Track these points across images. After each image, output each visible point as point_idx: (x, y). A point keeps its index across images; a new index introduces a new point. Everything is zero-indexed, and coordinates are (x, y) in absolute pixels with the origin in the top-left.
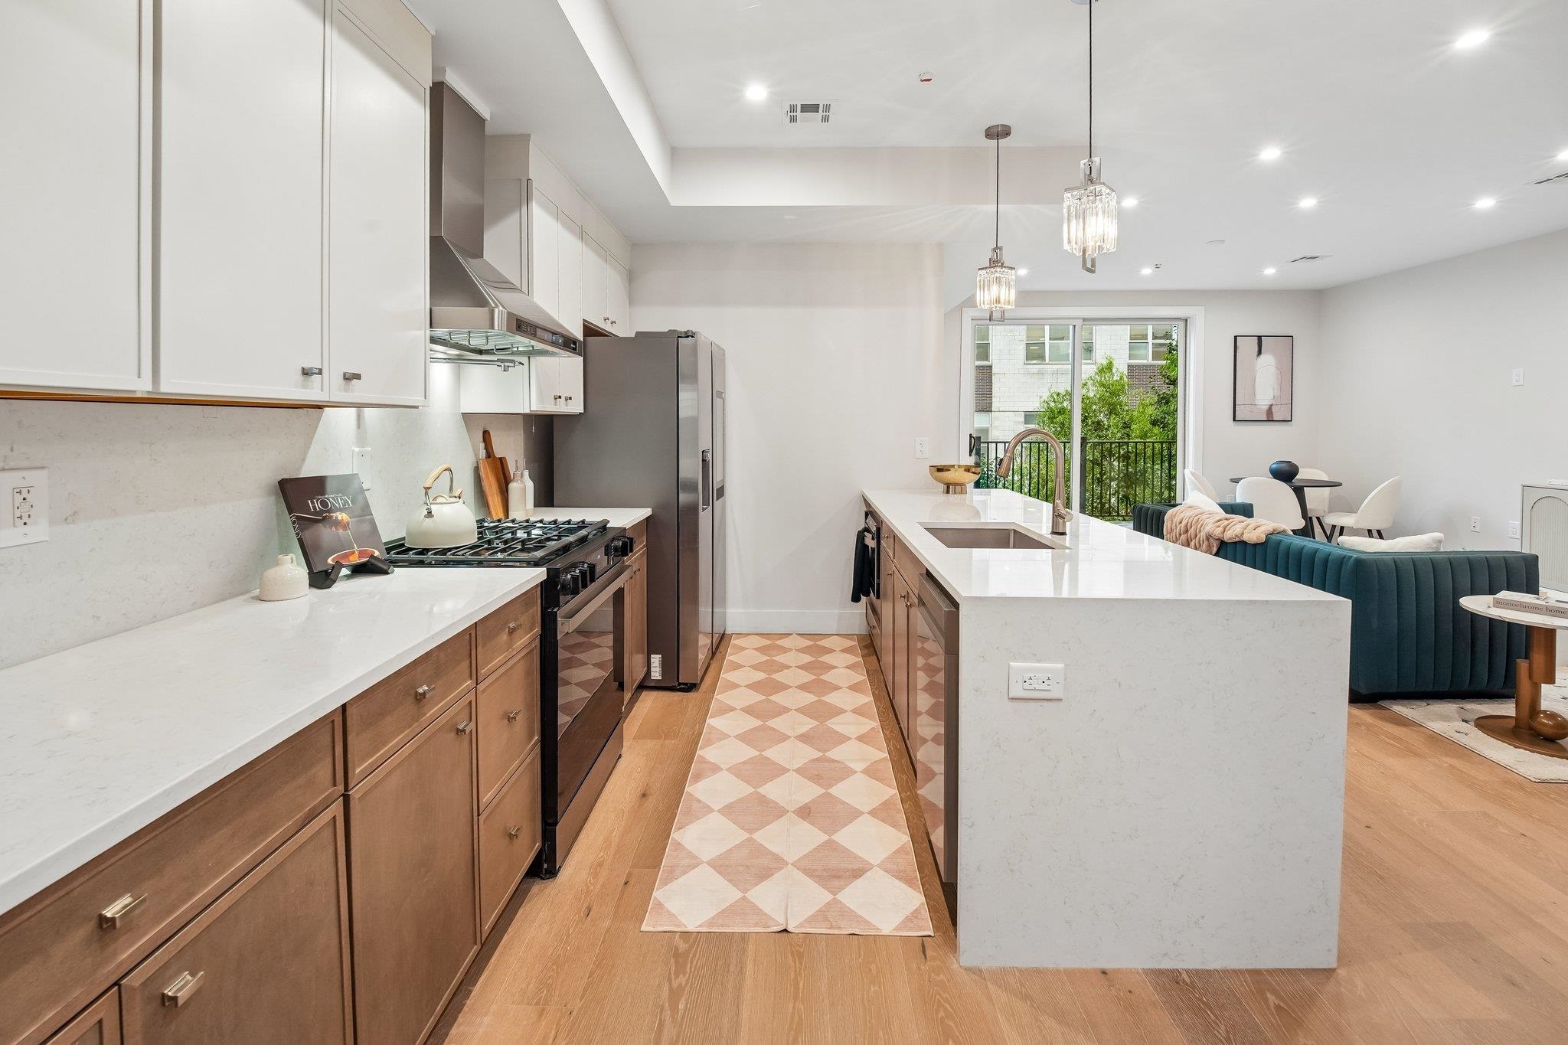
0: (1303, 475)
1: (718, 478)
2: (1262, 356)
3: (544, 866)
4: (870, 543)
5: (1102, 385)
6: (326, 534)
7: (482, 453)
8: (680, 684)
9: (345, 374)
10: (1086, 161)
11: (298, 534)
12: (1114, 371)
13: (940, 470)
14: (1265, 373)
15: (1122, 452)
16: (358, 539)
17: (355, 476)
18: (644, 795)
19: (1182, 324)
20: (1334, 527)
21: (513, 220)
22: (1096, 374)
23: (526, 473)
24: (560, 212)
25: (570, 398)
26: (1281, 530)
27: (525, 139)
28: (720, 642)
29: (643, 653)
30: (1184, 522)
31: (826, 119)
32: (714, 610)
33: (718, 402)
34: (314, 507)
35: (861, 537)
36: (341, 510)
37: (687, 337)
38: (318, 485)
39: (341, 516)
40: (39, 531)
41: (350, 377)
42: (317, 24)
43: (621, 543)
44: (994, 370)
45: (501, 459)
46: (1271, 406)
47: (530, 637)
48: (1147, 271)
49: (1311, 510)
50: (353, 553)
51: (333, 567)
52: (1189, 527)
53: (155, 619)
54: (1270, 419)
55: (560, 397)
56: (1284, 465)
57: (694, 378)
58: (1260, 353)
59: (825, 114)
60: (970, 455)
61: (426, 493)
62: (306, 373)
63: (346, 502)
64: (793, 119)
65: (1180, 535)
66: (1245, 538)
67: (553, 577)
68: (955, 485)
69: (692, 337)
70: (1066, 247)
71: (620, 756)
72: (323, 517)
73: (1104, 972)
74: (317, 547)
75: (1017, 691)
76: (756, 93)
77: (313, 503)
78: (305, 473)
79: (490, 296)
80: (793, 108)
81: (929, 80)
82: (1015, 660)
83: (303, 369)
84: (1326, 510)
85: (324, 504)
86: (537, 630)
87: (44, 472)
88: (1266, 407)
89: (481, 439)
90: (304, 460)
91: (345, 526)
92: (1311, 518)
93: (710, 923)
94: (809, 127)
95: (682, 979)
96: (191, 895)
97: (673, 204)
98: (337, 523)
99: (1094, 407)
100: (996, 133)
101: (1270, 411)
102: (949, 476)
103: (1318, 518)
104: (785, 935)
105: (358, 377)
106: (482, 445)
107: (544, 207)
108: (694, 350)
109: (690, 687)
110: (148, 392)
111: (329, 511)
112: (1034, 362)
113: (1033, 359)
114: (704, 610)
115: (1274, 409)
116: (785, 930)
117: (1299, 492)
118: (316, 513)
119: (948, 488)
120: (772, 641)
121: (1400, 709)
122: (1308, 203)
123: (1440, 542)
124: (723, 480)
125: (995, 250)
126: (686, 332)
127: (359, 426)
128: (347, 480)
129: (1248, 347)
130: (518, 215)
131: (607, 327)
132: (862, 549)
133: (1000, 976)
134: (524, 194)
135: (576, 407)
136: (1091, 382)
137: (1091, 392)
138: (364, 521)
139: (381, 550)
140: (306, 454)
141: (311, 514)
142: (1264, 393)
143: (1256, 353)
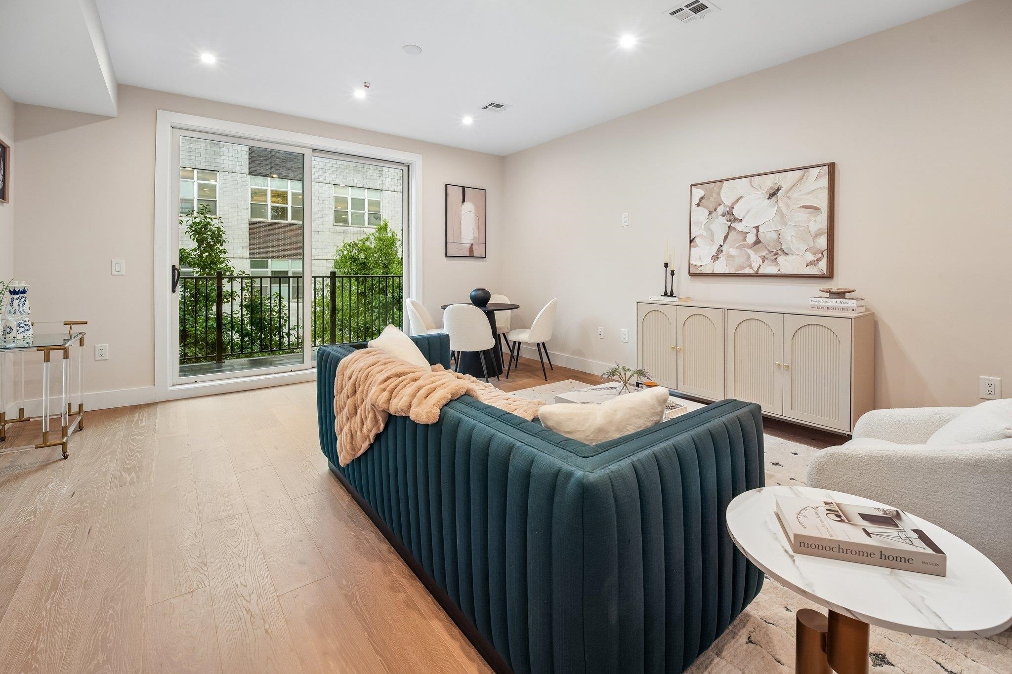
0: (494, 299)
2: (466, 203)
5: (380, 239)
12: (388, 230)
14: (467, 217)
15: (381, 287)
19: (406, 167)
20: (515, 342)
22: (377, 231)
26: (463, 391)
30: (353, 378)
46: (472, 244)
49: (500, 328)
52: (357, 385)
54: (472, 256)
56: (480, 292)
58: (464, 201)
60: (174, 291)
65: (348, 397)
66: (413, 413)
84: (509, 327)
88: (468, 246)
92: (499, 335)
101: (471, 249)
103: (504, 335)
112: (340, 224)
113: (340, 222)
115: (474, 246)
117: (490, 315)
129: (455, 194)
136: (373, 237)
137: (372, 244)
142: (467, 233)
143: (461, 200)
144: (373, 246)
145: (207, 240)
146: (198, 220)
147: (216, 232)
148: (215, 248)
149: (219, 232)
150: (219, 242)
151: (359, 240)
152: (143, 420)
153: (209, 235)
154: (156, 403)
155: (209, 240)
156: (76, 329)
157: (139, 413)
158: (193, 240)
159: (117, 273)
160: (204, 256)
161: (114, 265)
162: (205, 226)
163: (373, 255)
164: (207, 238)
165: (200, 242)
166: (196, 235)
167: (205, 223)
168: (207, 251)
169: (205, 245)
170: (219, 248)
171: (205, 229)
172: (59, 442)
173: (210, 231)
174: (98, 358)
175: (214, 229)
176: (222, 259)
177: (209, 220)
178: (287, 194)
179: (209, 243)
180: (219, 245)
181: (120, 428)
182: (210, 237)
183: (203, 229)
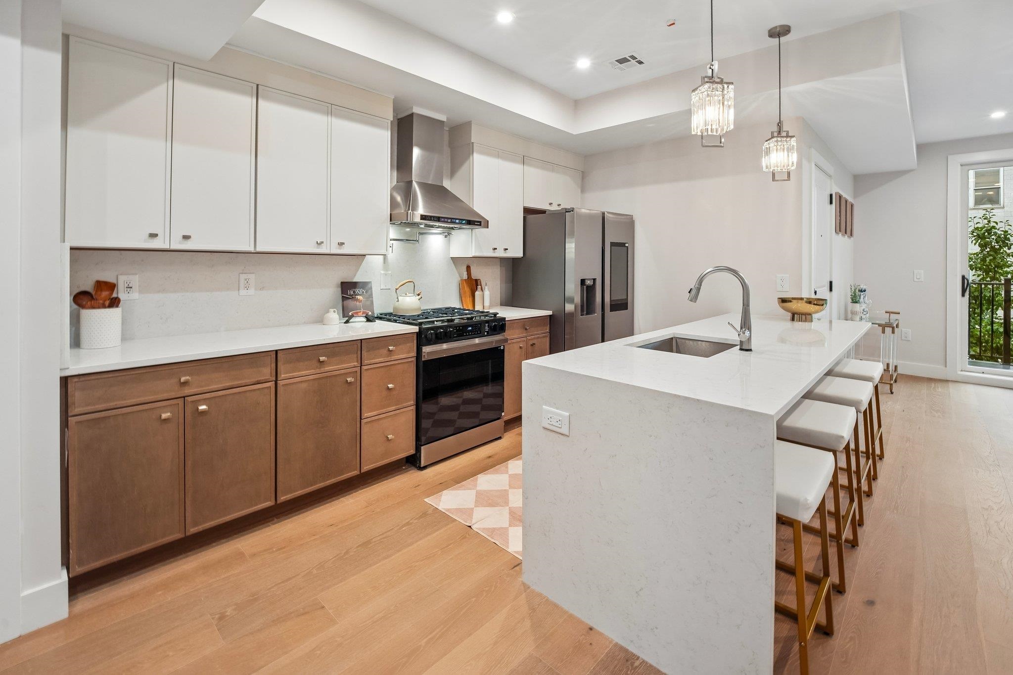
1: (615, 297)
6: (352, 304)
7: (465, 277)
9: (338, 243)
11: (342, 302)
16: (365, 306)
17: (369, 282)
18: (490, 456)
24: (502, 153)
25: (507, 249)
27: (469, 123)
31: (640, 63)
33: (613, 249)
34: (351, 293)
36: (360, 295)
37: (570, 211)
38: (357, 285)
39: (359, 297)
40: (251, 291)
41: (340, 244)
50: (359, 311)
51: (351, 316)
53: (289, 325)
57: (572, 235)
59: (635, 60)
60: (963, 295)
61: (396, 291)
62: (318, 243)
63: (363, 292)
64: (620, 69)
67: (422, 331)
69: (572, 211)
72: (353, 297)
74: (348, 307)
75: (545, 423)
76: (583, 64)
77: (350, 291)
78: (355, 280)
80: (613, 64)
81: (674, 24)
82: (546, 405)
85: (354, 292)
86: (414, 353)
87: (254, 274)
90: (355, 275)
91: (360, 301)
93: (448, 510)
97: (574, 133)
98: (357, 300)
100: (779, 32)
104: (470, 528)
106: (466, 273)
107: (482, 153)
108: (573, 220)
111: (356, 295)
116: (470, 527)
118: (350, 295)
124: (626, 300)
126: (570, 209)
127: (384, 263)
128: (367, 284)
130: (469, 161)
131: (552, 208)
134: (471, 150)
135: (514, 253)
138: (368, 300)
139: (373, 313)
140: (356, 273)
141: (348, 295)
145: (991, 244)
146: (979, 226)
147: (1003, 236)
148: (1001, 251)
149: (1005, 236)
150: (1007, 245)
152: (940, 389)
153: (993, 239)
154: (947, 381)
155: (993, 244)
156: (893, 316)
157: (935, 384)
158: (975, 244)
159: (917, 280)
160: (988, 260)
161: (915, 275)
162: (989, 231)
164: (991, 242)
165: (983, 246)
166: (978, 240)
167: (989, 228)
168: (991, 255)
169: (988, 250)
170: (1005, 251)
171: (989, 234)
172: (888, 382)
173: (995, 234)
174: (903, 338)
175: (999, 232)
176: (1009, 262)
177: (994, 224)
179: (993, 248)
180: (1006, 249)
181: (923, 390)
182: (994, 241)
183: (986, 234)
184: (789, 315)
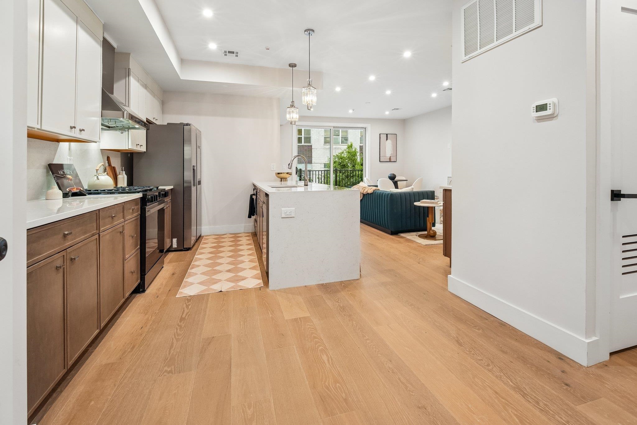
0: (397, 177)
1: (199, 177)
3: (140, 289)
4: (254, 197)
5: (349, 153)
6: (65, 181)
7: (107, 164)
8: (184, 248)
9: (80, 129)
10: (308, 80)
11: (56, 181)
12: (353, 148)
13: (279, 174)
14: (388, 145)
16: (76, 184)
17: (72, 165)
18: (173, 274)
19: (364, 129)
21: (123, 81)
22: (347, 148)
23: (124, 172)
24: (139, 79)
25: (142, 146)
26: (378, 189)
27: (129, 54)
28: (199, 238)
29: (170, 238)
31: (237, 56)
32: (197, 227)
33: (198, 150)
34: (61, 173)
35: (251, 196)
36: (69, 175)
37: (187, 125)
38: (61, 166)
39: (69, 177)
41: (81, 130)
42: (75, 25)
43: (164, 193)
44: (313, 147)
45: (114, 167)
46: (390, 156)
47: (137, 214)
48: (351, 111)
50: (74, 188)
51: (69, 192)
54: (390, 161)
55: (139, 145)
56: (392, 175)
57: (190, 141)
58: (387, 139)
59: (236, 54)
60: (296, 175)
61: (97, 171)
62: (71, 128)
63: (70, 173)
64: (226, 55)
66: (368, 192)
67: (144, 197)
68: (284, 178)
69: (189, 125)
70: (303, 103)
71: (163, 267)
72: (64, 176)
73: (305, 286)
74: (63, 185)
75: (283, 216)
76: (213, 46)
77: (60, 172)
78: (55, 162)
79: (122, 108)
80: (225, 52)
81: (268, 49)
82: (283, 208)
83: (71, 126)
85: (63, 172)
86: (139, 212)
88: (389, 157)
89: (106, 159)
90: (54, 159)
91: (71, 180)
93: (198, 293)
94: (231, 59)
95: (190, 303)
96: (75, 239)
97: (181, 78)
98: (68, 179)
99: (346, 161)
100: (293, 66)
101: (390, 158)
102: (282, 175)
105: (83, 130)
106: (107, 162)
107: (133, 77)
108: (190, 131)
109: (188, 249)
110: (38, 129)
111: (65, 175)
112: (327, 144)
114: (194, 228)
116: (221, 291)
117: (396, 183)
118: (61, 175)
119: (281, 179)
120: (219, 237)
121: (402, 235)
122: (388, 92)
123: (413, 189)
124: (200, 179)
125: (292, 102)
126: (187, 124)
127: (69, 150)
128: (70, 166)
130: (125, 81)
131: (154, 121)
132: (252, 200)
133: (279, 291)
134: (127, 73)
135: (144, 149)
136: (345, 151)
137: (345, 155)
138: (77, 179)
139: (83, 187)
140: (54, 157)
141: (60, 175)
142: (388, 152)
143: (386, 139)
144: (345, 156)
151: (339, 154)
163: (345, 161)
178: (302, 130)
184: (280, 179)
